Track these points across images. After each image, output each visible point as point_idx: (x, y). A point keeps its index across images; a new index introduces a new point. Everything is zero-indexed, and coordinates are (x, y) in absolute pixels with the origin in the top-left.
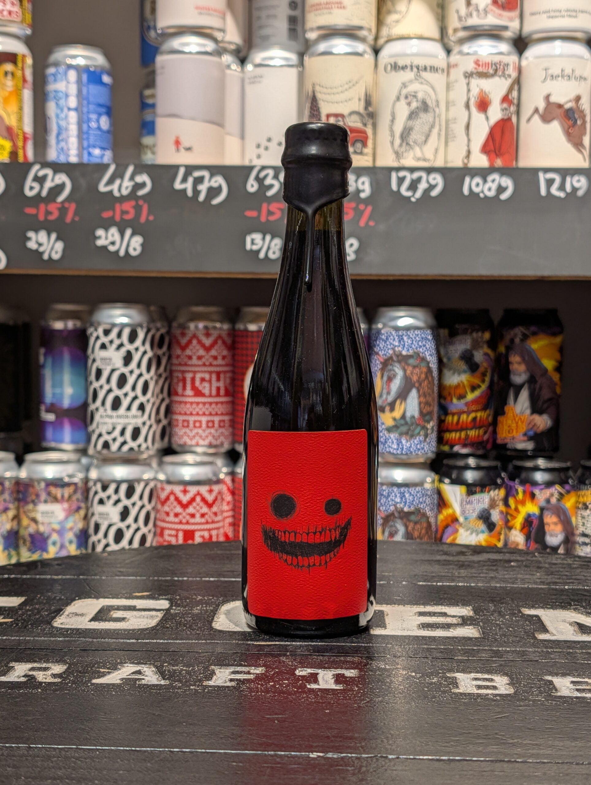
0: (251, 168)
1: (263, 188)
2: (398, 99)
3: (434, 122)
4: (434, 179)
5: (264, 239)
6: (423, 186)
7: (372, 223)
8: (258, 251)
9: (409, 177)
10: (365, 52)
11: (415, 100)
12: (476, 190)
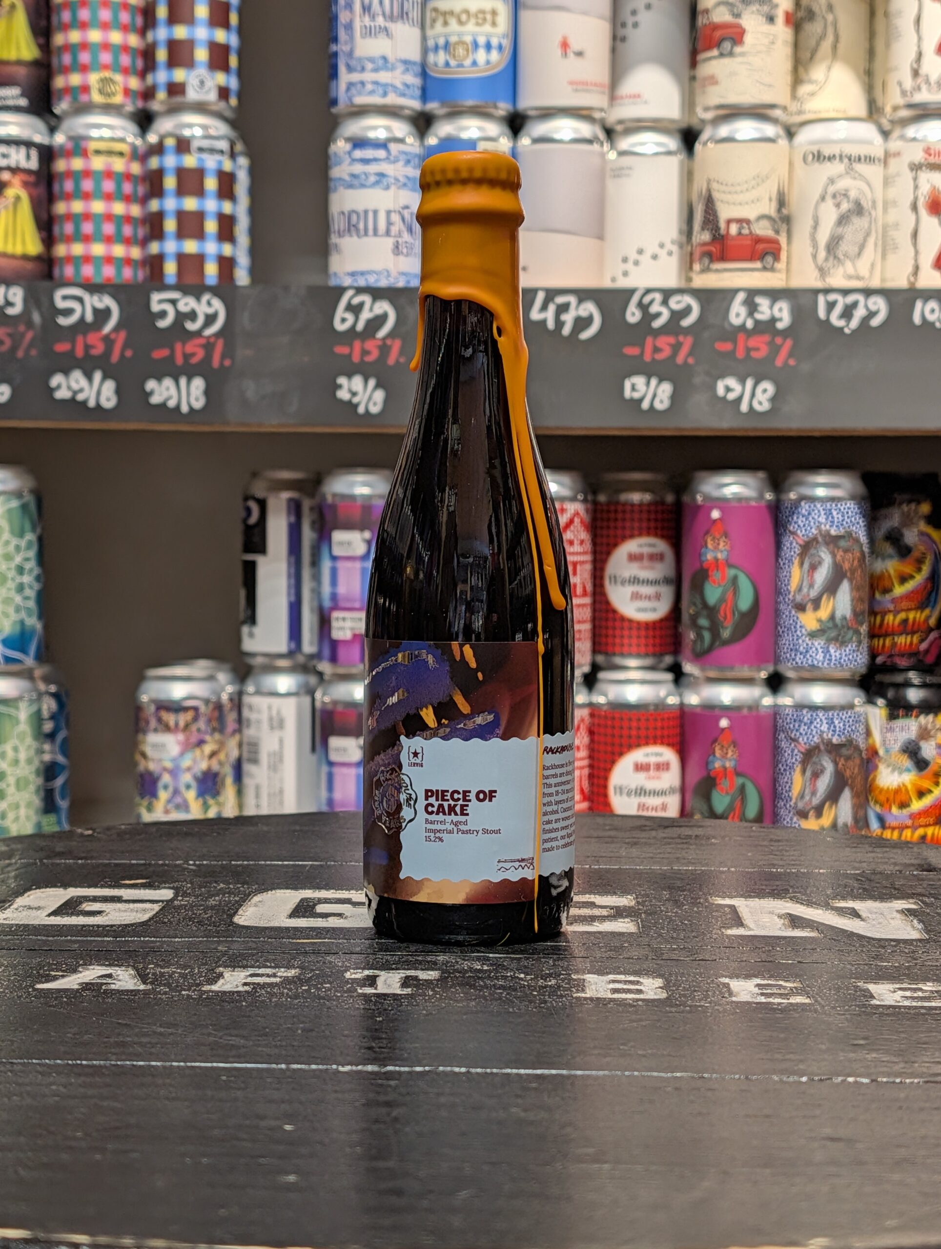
0: (631, 292)
1: (648, 317)
2: (823, 198)
3: (870, 228)
4: (875, 303)
5: (648, 384)
6: (860, 313)
7: (792, 362)
8: (641, 400)
9: (842, 302)
10: (778, 136)
11: (845, 200)
12: (931, 318)
